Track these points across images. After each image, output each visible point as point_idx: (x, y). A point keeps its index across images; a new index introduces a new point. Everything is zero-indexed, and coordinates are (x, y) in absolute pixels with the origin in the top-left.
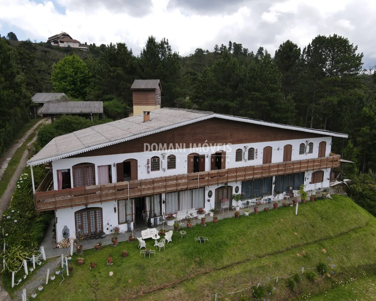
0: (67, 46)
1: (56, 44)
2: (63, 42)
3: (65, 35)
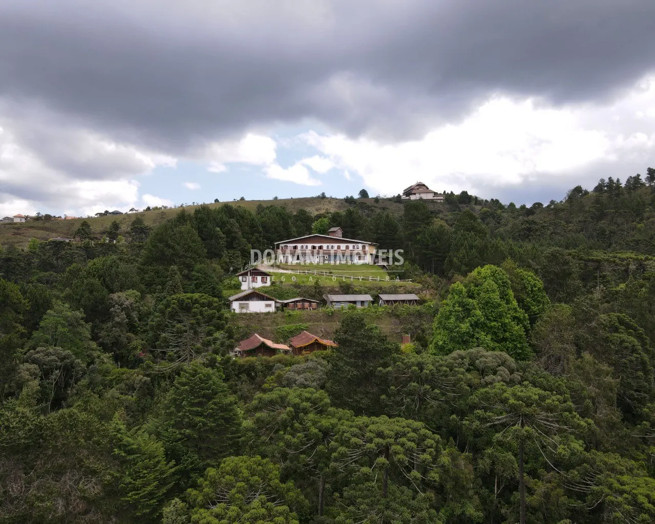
1: (407, 198)
2: (415, 194)
3: (421, 186)
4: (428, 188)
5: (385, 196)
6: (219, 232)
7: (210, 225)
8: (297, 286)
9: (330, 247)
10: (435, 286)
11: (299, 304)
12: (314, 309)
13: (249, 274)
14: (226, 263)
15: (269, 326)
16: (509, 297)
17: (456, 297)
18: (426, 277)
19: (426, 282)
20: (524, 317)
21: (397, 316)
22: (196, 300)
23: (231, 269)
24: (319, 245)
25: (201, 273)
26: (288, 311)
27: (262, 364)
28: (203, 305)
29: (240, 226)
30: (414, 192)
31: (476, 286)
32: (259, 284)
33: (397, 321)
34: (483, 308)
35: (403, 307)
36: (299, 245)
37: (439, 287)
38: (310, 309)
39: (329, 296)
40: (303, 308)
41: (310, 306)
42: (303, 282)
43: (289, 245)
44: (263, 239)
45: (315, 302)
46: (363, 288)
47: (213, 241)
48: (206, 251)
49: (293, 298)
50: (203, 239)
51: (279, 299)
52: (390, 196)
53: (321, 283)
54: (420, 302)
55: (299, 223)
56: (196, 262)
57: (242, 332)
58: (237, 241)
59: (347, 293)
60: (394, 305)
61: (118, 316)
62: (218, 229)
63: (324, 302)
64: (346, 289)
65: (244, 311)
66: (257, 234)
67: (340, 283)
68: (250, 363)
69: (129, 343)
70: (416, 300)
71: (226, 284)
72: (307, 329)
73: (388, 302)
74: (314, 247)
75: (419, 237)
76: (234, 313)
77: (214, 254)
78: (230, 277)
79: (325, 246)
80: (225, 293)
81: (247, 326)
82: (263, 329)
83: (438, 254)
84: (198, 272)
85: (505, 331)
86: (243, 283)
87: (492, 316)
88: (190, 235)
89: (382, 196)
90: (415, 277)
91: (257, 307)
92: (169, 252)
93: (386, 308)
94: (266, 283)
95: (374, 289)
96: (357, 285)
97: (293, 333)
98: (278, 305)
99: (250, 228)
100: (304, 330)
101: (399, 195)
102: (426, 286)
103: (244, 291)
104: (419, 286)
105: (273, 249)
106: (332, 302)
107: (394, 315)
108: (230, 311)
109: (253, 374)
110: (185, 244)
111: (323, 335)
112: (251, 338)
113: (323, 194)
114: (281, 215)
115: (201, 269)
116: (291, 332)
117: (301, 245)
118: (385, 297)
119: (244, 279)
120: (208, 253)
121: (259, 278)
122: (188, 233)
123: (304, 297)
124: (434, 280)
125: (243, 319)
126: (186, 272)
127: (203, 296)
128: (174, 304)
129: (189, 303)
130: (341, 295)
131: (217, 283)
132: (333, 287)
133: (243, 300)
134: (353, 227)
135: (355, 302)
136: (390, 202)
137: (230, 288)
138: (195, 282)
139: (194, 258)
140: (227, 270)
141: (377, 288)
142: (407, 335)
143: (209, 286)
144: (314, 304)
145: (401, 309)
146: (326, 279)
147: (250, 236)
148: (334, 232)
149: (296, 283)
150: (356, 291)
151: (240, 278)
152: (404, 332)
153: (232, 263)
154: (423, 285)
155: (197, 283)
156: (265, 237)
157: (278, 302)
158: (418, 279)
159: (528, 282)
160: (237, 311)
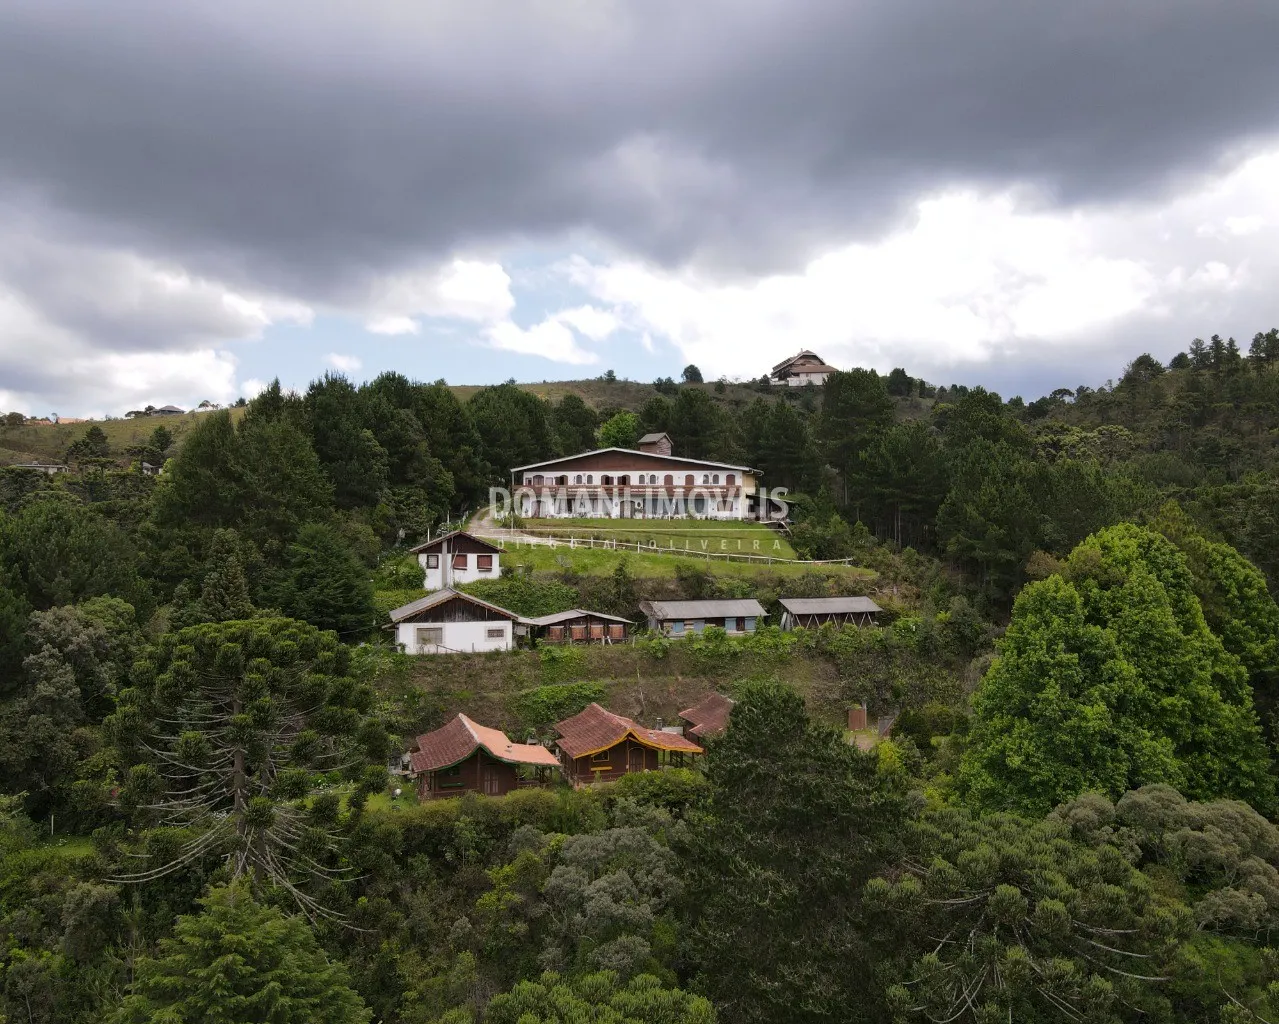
0: (804, 384)
1: (782, 382)
2: (797, 375)
3: (808, 357)
4: (823, 364)
5: (737, 379)
6: (369, 440)
7: (346, 424)
8: (569, 578)
9: (647, 480)
10: (911, 575)
11: (577, 629)
12: (616, 642)
13: (445, 546)
14: (386, 518)
15: (496, 689)
16: (1194, 618)
17: (1056, 621)
18: (883, 553)
19: (889, 566)
20: (1239, 674)
21: (830, 657)
22: (259, 642)
23: (402, 533)
24: (621, 474)
25: (314, 548)
26: (548, 647)
27: (478, 823)
28: (283, 660)
29: (425, 427)
30: (794, 370)
31: (1104, 586)
32: (471, 573)
33: (830, 668)
34: (1134, 654)
35: (843, 632)
36: (571, 476)
37: (921, 577)
38: (606, 642)
39: (656, 605)
40: (588, 639)
41: (607, 632)
42: (585, 568)
43: (547, 475)
44: (482, 460)
45: (620, 623)
46: (736, 582)
47: (355, 464)
48: (331, 487)
49: (561, 610)
50: (325, 458)
51: (524, 614)
52: (746, 379)
53: (631, 571)
54: (885, 618)
55: (566, 425)
56: (302, 518)
57: (422, 709)
58: (416, 464)
59: (697, 597)
60: (821, 627)
61: (48, 679)
62: (368, 433)
63: (640, 621)
64: (696, 586)
65: (430, 649)
66: (467, 448)
67: (678, 569)
68: (440, 820)
69: (81, 758)
70: (872, 614)
71: (386, 573)
72: (599, 697)
73: (803, 618)
74: (607, 480)
75: (862, 454)
76: (404, 655)
77: (354, 497)
78: (399, 554)
79: (634, 477)
80: (381, 598)
81: (439, 692)
82: (482, 698)
83: (914, 496)
84: (306, 544)
85: (1197, 721)
86: (428, 571)
87: (1160, 676)
88: (287, 446)
89: (730, 379)
90: (857, 552)
91: (464, 637)
92: (228, 491)
93: (800, 635)
94: (490, 570)
95: (766, 586)
96: (720, 571)
97: (561, 708)
98: (522, 631)
99: (450, 431)
100: (594, 700)
101: (765, 376)
102: (892, 575)
103: (433, 592)
104: (872, 575)
105: (506, 486)
106: (662, 622)
107: (821, 653)
108: (394, 649)
109: (449, 856)
110: (274, 470)
111: (642, 713)
112: (448, 726)
113: (610, 373)
114: (525, 405)
115: (313, 538)
116: (558, 706)
117: (576, 474)
118: (796, 606)
119: (433, 562)
120: (335, 493)
121: (472, 558)
122: (285, 440)
123: (589, 608)
124: (908, 561)
125: (427, 672)
126: (274, 543)
127: (287, 626)
128: (182, 657)
129: (234, 654)
130: (684, 603)
131: (358, 575)
132: (661, 582)
133: (426, 621)
134: (694, 433)
135: (720, 621)
136: (748, 391)
137: (397, 584)
138: (298, 571)
139: (298, 507)
140: (389, 539)
141: (771, 580)
142: (858, 707)
143: (337, 581)
144: (615, 628)
145: (839, 636)
146: (644, 558)
147: (450, 451)
148: (654, 444)
149: (567, 570)
150: (721, 591)
151: (423, 558)
152: (851, 698)
153: (401, 518)
154: (883, 573)
155: (304, 575)
156: (487, 457)
157: (520, 624)
158: (868, 558)
159: (1227, 573)
160: (412, 649)
